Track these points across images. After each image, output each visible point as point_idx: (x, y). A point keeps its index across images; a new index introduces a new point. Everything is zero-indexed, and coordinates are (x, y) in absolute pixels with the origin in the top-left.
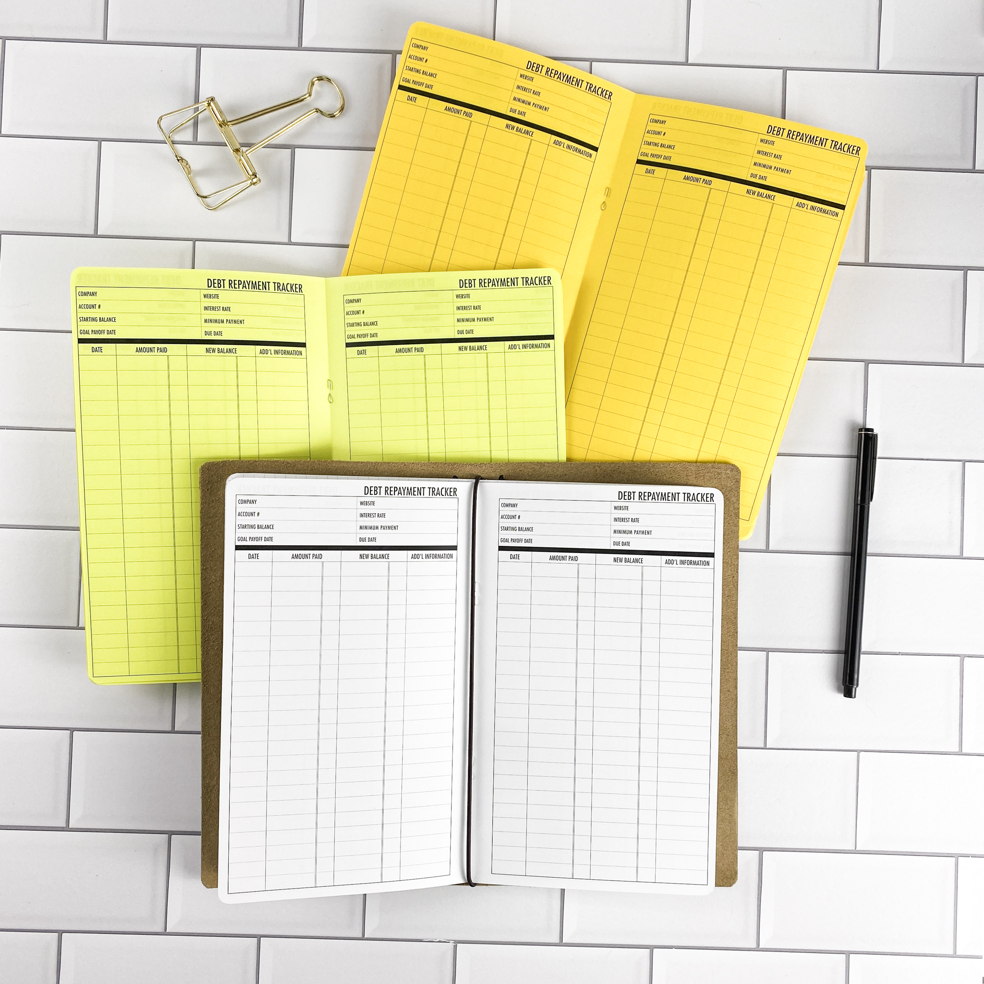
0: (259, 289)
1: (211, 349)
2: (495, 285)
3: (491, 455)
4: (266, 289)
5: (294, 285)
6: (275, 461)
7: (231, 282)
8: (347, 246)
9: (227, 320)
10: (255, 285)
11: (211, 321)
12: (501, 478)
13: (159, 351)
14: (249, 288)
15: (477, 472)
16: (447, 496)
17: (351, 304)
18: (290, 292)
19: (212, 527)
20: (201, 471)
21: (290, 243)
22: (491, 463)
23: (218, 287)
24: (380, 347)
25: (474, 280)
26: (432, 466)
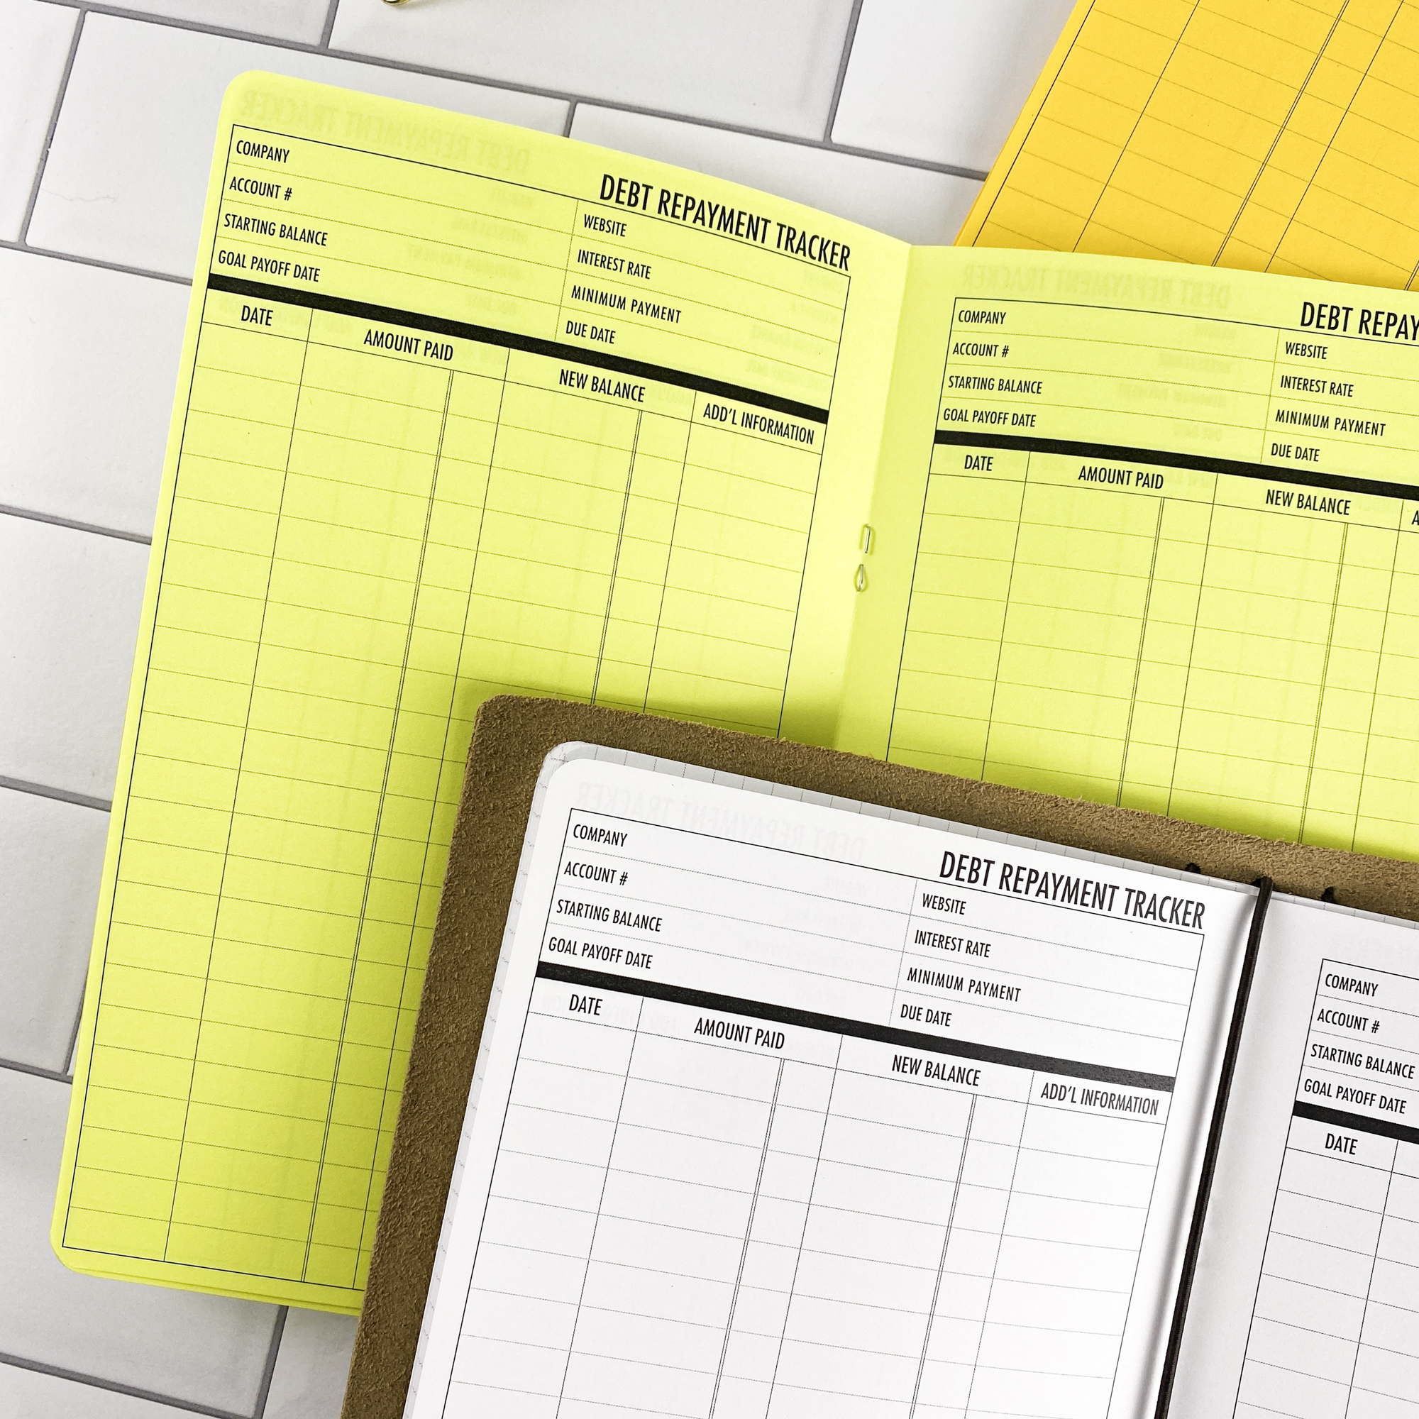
0: (737, 233)
1: (574, 376)
2: (1405, 332)
3: (1303, 822)
4: (755, 239)
5: (831, 245)
6: (691, 725)
7: (665, 198)
8: (982, 176)
9: (634, 303)
10: (728, 221)
11: (590, 295)
12: (1328, 896)
13: (429, 352)
14: (711, 226)
15: (1262, 863)
16: (1174, 925)
17: (973, 325)
18: (816, 261)
19: (478, 884)
20: (481, 718)
21: (827, 144)
22: (1301, 843)
23: (629, 204)
24: (1037, 456)
25: (1348, 310)
26: (1132, 823)
